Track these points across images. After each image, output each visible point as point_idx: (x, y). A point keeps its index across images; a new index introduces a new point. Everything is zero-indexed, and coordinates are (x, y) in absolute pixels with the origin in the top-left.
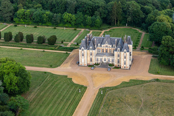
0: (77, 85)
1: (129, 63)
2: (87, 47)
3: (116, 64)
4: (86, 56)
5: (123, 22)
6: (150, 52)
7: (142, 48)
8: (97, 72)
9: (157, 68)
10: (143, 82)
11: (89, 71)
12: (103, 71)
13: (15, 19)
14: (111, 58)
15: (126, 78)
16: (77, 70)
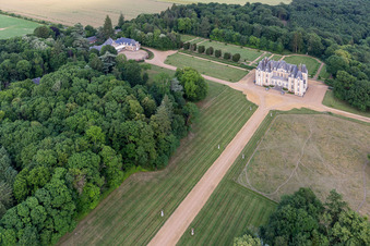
1: (302, 90)
2: (263, 69)
3: (290, 89)
4: (262, 77)
5: (304, 51)
6: (326, 83)
7: (319, 78)
8: (272, 93)
9: (331, 100)
10: (315, 112)
11: (264, 91)
12: (277, 94)
13: (210, 36)
14: (285, 83)
15: (298, 105)
16: (252, 88)
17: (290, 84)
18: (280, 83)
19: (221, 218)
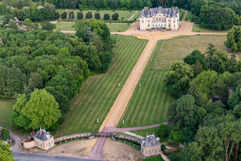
0: (141, 40)
1: (177, 27)
3: (167, 27)
4: (145, 22)
5: (169, 5)
6: (192, 21)
7: (186, 20)
8: (154, 32)
9: (198, 29)
11: (148, 32)
12: (159, 32)
13: (80, 6)
14: (163, 24)
15: (176, 35)
16: (138, 32)
17: (167, 23)
18: (160, 24)
19: (151, 82)
